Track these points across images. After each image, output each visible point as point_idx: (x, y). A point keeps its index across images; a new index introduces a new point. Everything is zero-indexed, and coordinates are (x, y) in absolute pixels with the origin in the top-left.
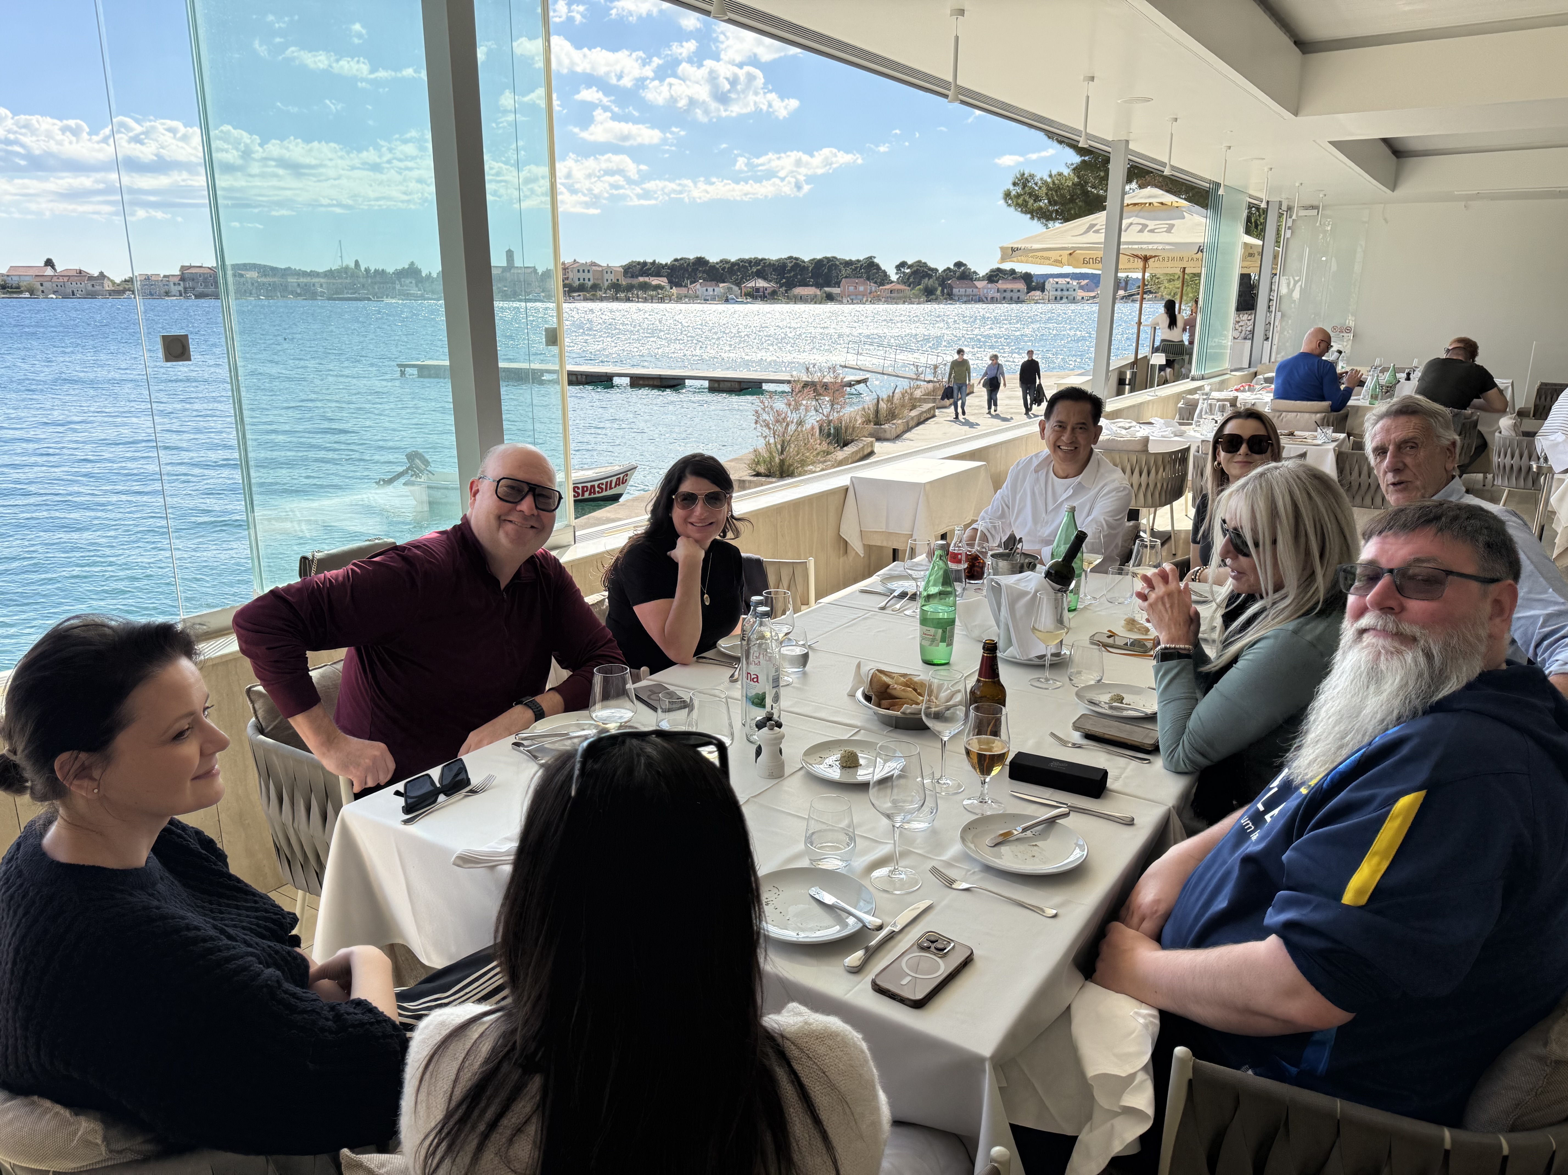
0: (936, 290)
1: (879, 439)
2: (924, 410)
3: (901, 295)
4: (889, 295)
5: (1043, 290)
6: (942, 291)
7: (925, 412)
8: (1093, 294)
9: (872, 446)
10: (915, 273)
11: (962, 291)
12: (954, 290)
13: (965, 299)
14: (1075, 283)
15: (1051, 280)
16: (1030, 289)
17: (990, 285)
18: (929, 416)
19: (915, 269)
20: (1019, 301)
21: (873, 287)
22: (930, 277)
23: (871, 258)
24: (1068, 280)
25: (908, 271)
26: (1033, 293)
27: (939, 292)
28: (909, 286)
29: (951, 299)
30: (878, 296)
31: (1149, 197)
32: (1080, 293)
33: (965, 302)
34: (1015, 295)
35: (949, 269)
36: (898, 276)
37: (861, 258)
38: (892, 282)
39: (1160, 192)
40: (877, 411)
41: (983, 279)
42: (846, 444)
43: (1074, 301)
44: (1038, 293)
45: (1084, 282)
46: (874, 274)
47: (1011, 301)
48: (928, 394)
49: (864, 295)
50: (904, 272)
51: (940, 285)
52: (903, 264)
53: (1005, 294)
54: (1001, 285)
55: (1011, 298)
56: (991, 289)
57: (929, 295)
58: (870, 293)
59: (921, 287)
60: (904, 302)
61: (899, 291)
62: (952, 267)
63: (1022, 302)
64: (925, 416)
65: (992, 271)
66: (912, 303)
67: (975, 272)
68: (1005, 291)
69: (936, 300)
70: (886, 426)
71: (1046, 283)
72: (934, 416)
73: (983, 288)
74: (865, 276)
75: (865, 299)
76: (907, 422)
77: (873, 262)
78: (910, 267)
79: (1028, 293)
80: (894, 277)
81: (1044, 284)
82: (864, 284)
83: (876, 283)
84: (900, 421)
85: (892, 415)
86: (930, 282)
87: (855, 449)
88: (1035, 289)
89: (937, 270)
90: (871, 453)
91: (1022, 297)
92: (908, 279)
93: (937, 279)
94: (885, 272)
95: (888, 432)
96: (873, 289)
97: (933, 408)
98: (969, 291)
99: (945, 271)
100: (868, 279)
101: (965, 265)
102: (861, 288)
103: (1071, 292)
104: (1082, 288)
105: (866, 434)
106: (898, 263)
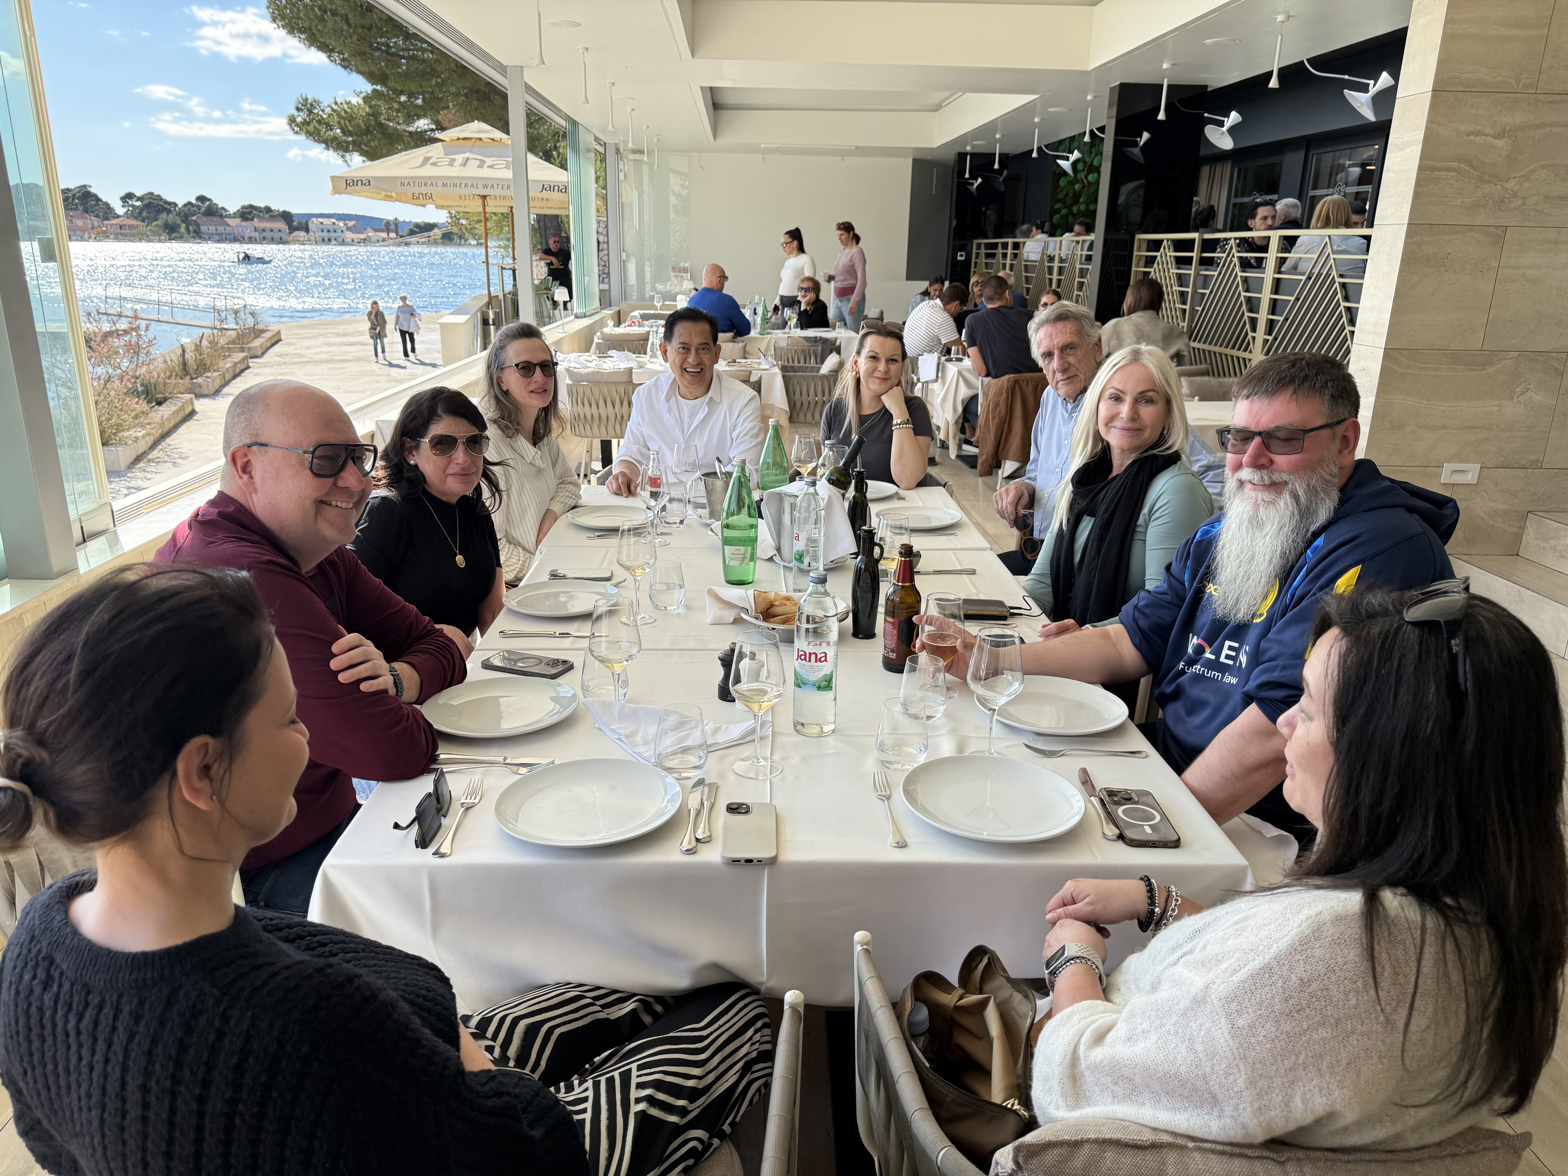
0: (179, 226)
1: (199, 396)
2: (236, 360)
3: (135, 232)
4: (119, 231)
5: (307, 230)
6: (187, 229)
7: (239, 362)
8: (362, 236)
9: (192, 403)
10: (148, 206)
11: (212, 229)
12: (202, 228)
13: (217, 238)
14: (341, 224)
15: (314, 219)
16: (292, 229)
17: (244, 223)
18: (243, 367)
19: (147, 201)
20: (282, 241)
21: (96, 222)
22: (169, 212)
23: (85, 186)
24: (333, 220)
25: (138, 204)
26: (296, 233)
27: (183, 229)
28: (143, 221)
29: (200, 238)
30: (105, 232)
31: (479, 132)
32: (349, 235)
33: (218, 241)
34: (277, 236)
35: (190, 203)
36: (125, 210)
37: (72, 187)
38: (118, 217)
39: (489, 128)
40: (184, 364)
41: (235, 215)
42: (160, 403)
43: (343, 243)
44: (302, 234)
45: (351, 224)
46: (92, 206)
47: (273, 241)
48: (233, 342)
49: (84, 231)
50: (133, 206)
51: (183, 221)
52: (129, 196)
53: (264, 234)
54: (256, 223)
55: (273, 239)
56: (246, 227)
57: (171, 232)
58: (93, 228)
59: (159, 222)
60: (140, 240)
61: (131, 227)
62: (194, 202)
63: (286, 243)
64: (240, 367)
65: (244, 207)
66: (149, 241)
67: (223, 208)
68: (264, 230)
69: (181, 238)
70: (200, 380)
71: (310, 224)
72: (248, 367)
73: (237, 226)
74: (81, 208)
75: (86, 236)
76: (223, 375)
77: (89, 192)
78: (139, 199)
79: (290, 233)
80: (120, 210)
81: (307, 224)
82: (82, 218)
83: (97, 216)
84: (215, 374)
85: (202, 368)
86: (171, 218)
87: (174, 408)
88: (298, 229)
89: (175, 205)
90: (193, 413)
91: (285, 237)
92: (140, 213)
93: (178, 214)
94: (107, 204)
95: (205, 387)
96: (96, 223)
97: (246, 358)
98: (221, 229)
99: (185, 205)
100: (86, 211)
101: (209, 200)
102: (80, 223)
103: (339, 234)
104: (349, 229)
105: (182, 389)
106: (123, 194)
